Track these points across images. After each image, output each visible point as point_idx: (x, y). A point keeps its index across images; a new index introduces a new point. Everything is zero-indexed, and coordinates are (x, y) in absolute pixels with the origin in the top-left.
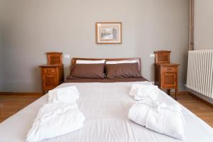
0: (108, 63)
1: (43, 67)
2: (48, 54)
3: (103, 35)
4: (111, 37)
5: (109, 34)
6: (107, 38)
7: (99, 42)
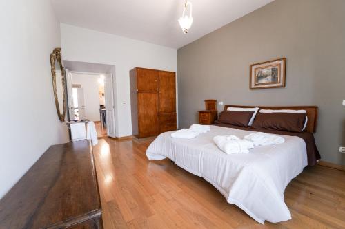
0: (263, 111)
1: (201, 112)
2: (206, 101)
3: (258, 78)
4: (269, 79)
5: (266, 76)
6: (263, 81)
7: (253, 86)
